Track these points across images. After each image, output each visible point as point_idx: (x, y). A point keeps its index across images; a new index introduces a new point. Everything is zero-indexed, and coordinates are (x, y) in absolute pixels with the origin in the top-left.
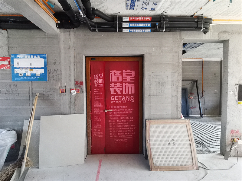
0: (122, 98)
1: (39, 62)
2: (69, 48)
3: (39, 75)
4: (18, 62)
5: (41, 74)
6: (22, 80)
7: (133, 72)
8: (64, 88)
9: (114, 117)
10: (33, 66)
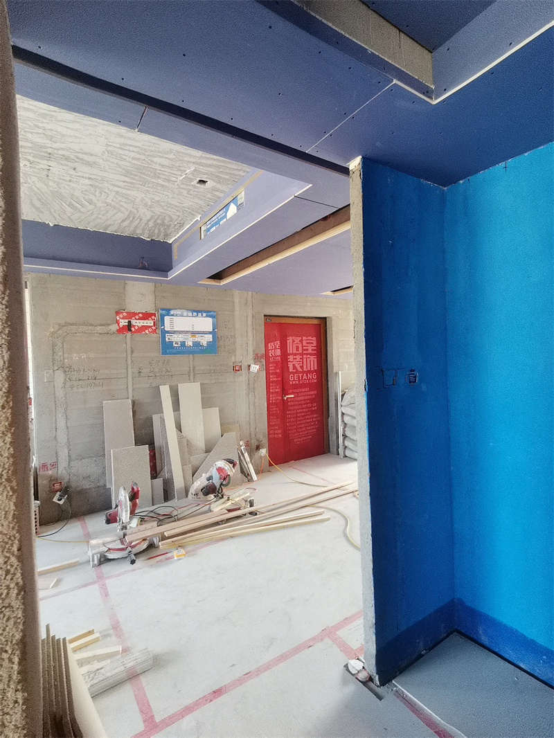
0: (302, 377)
1: (205, 324)
2: (246, 303)
3: (205, 344)
4: (172, 322)
5: (209, 343)
6: (178, 353)
7: (314, 338)
8: (240, 364)
9: (294, 405)
10: (196, 329)
